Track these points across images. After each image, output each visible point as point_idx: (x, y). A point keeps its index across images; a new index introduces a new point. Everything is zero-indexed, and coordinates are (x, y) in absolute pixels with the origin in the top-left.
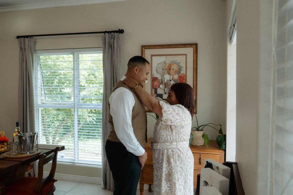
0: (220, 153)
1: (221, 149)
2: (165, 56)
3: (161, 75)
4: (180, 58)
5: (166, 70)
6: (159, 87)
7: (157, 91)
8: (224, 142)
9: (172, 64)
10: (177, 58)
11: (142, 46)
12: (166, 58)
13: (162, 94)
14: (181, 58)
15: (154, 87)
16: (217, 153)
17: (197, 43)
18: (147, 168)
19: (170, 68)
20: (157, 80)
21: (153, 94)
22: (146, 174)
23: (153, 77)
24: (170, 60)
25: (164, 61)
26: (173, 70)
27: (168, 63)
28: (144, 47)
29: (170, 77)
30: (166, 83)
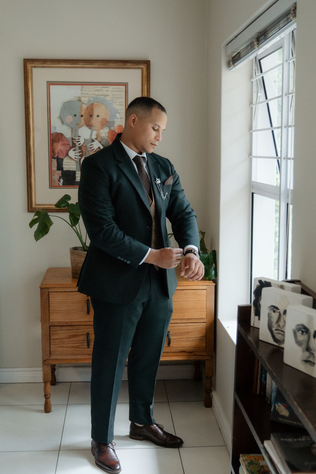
0: (206, 286)
1: (207, 278)
2: (80, 87)
3: (72, 129)
4: (113, 91)
5: (83, 118)
6: (67, 155)
7: (62, 165)
8: (214, 265)
9: (95, 104)
10: (107, 91)
11: (26, 61)
12: (81, 90)
13: (74, 170)
14: (116, 91)
15: (56, 156)
16: (201, 288)
17: (149, 60)
18: (59, 330)
19: (91, 114)
20: (61, 139)
21: (52, 172)
22: (57, 343)
23: (52, 132)
24: (91, 94)
25: (77, 97)
26: (97, 118)
27: (86, 102)
28: (31, 63)
29: (92, 133)
30: (82, 145)
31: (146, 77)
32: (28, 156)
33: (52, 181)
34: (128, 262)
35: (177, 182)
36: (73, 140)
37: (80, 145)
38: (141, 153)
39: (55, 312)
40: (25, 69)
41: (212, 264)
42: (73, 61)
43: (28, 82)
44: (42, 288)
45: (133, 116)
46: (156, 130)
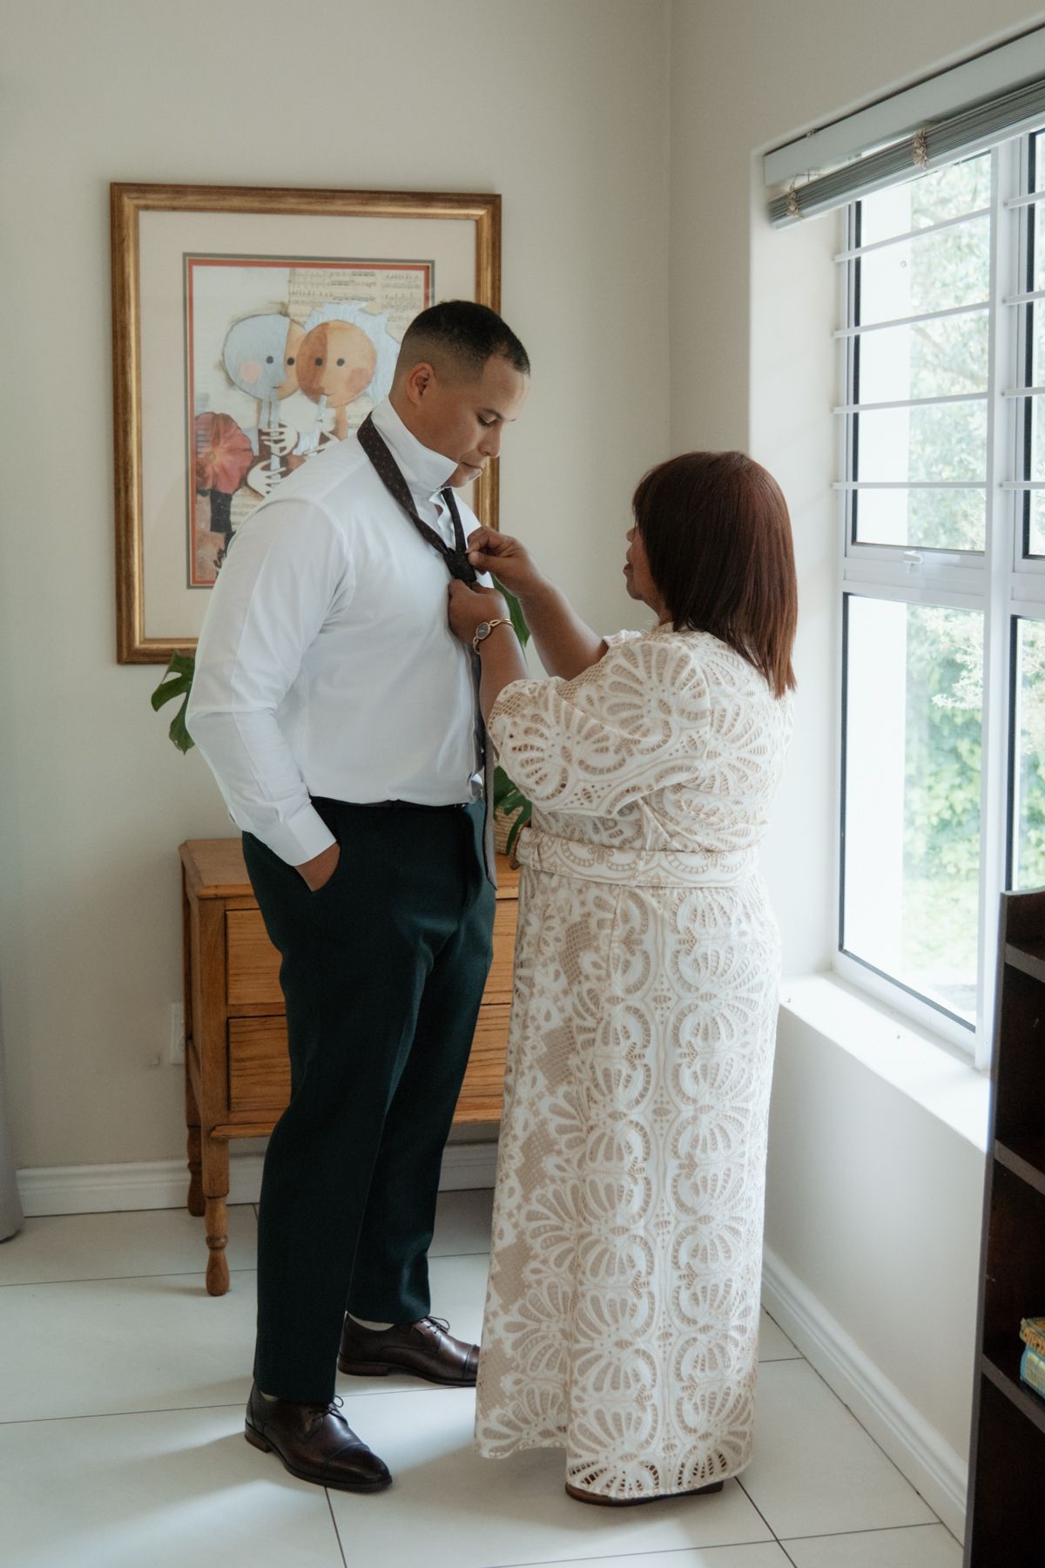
2: (286, 271)
3: (259, 402)
4: (388, 286)
5: (294, 366)
6: (243, 482)
7: (228, 514)
9: (331, 324)
10: (369, 285)
11: (119, 191)
12: (290, 281)
14: (395, 286)
15: (209, 486)
17: (497, 192)
18: (258, 1030)
19: (319, 355)
20: (225, 432)
21: (197, 536)
22: (253, 1071)
23: (196, 414)
24: (321, 295)
25: (276, 303)
26: (337, 367)
27: (303, 320)
28: (135, 195)
29: (320, 413)
30: (291, 453)
31: (490, 245)
32: (122, 486)
33: (197, 565)
36: (264, 438)
37: (284, 453)
39: (246, 974)
40: (116, 214)
42: (268, 192)
43: (126, 255)
44: (205, 899)
46: (489, 424)
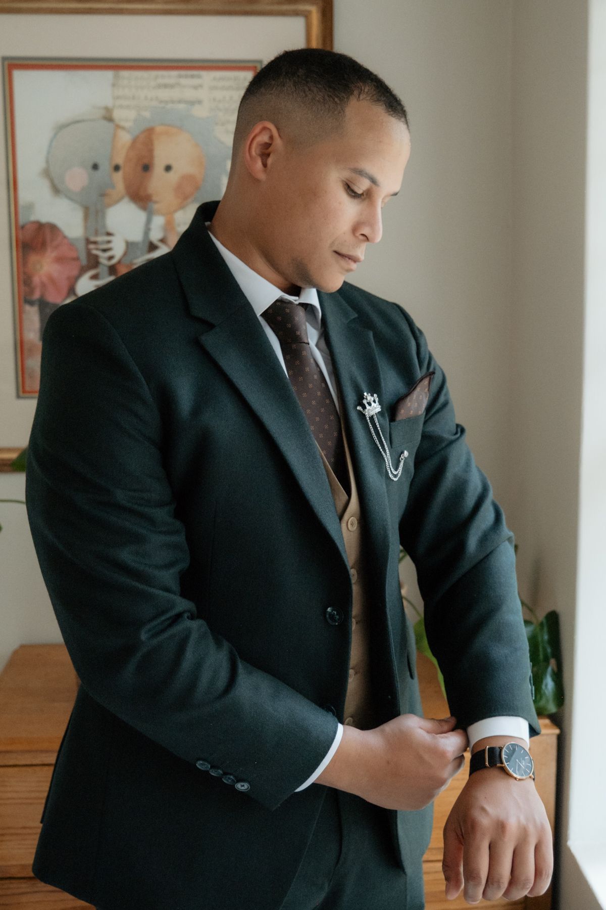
2: (109, 74)
3: (87, 209)
4: (215, 87)
6: (71, 292)
8: (553, 662)
9: (159, 129)
12: (114, 85)
14: (223, 87)
15: (36, 295)
20: (52, 241)
21: (26, 347)
23: (22, 221)
24: (146, 98)
25: (99, 107)
27: (127, 125)
29: (149, 222)
30: (119, 262)
33: (26, 376)
34: (242, 787)
35: (442, 399)
36: (92, 246)
37: (114, 261)
38: (295, 291)
39: (12, 834)
41: (546, 660)
45: (265, 129)
46: (362, 194)
